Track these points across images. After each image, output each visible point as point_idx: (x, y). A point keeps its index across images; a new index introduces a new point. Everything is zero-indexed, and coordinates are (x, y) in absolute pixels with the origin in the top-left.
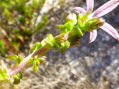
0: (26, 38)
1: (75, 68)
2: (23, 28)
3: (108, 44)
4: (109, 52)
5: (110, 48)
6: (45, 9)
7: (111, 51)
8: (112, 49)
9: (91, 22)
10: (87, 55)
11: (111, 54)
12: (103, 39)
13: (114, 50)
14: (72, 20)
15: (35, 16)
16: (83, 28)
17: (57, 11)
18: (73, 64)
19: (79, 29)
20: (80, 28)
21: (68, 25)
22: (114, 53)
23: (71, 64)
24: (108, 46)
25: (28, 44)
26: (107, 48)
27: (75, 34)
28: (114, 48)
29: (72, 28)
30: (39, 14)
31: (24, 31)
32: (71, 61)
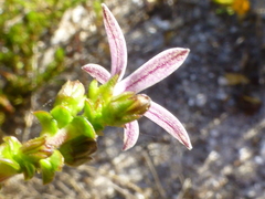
0: (19, 101)
1: (127, 170)
2: (12, 77)
3: (203, 114)
4: (204, 132)
5: (207, 122)
6: (62, 34)
7: (209, 130)
8: (211, 125)
9: (116, 105)
10: (155, 141)
11: (210, 136)
12: (191, 102)
13: (215, 128)
14: (71, 98)
15: (40, 50)
16: (96, 119)
17: (88, 38)
18: (123, 161)
19: (88, 123)
20: (90, 120)
21: (61, 112)
22: (215, 133)
23: (117, 161)
24: (201, 118)
25: (22, 116)
26: (199, 123)
27: (78, 135)
28: (217, 122)
29: (71, 119)
30: (49, 45)
31: (14, 84)
32: (118, 155)
